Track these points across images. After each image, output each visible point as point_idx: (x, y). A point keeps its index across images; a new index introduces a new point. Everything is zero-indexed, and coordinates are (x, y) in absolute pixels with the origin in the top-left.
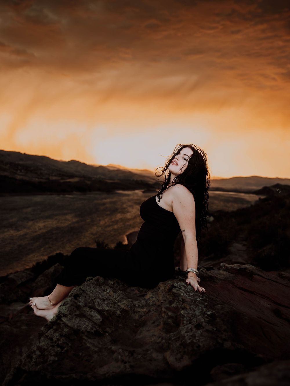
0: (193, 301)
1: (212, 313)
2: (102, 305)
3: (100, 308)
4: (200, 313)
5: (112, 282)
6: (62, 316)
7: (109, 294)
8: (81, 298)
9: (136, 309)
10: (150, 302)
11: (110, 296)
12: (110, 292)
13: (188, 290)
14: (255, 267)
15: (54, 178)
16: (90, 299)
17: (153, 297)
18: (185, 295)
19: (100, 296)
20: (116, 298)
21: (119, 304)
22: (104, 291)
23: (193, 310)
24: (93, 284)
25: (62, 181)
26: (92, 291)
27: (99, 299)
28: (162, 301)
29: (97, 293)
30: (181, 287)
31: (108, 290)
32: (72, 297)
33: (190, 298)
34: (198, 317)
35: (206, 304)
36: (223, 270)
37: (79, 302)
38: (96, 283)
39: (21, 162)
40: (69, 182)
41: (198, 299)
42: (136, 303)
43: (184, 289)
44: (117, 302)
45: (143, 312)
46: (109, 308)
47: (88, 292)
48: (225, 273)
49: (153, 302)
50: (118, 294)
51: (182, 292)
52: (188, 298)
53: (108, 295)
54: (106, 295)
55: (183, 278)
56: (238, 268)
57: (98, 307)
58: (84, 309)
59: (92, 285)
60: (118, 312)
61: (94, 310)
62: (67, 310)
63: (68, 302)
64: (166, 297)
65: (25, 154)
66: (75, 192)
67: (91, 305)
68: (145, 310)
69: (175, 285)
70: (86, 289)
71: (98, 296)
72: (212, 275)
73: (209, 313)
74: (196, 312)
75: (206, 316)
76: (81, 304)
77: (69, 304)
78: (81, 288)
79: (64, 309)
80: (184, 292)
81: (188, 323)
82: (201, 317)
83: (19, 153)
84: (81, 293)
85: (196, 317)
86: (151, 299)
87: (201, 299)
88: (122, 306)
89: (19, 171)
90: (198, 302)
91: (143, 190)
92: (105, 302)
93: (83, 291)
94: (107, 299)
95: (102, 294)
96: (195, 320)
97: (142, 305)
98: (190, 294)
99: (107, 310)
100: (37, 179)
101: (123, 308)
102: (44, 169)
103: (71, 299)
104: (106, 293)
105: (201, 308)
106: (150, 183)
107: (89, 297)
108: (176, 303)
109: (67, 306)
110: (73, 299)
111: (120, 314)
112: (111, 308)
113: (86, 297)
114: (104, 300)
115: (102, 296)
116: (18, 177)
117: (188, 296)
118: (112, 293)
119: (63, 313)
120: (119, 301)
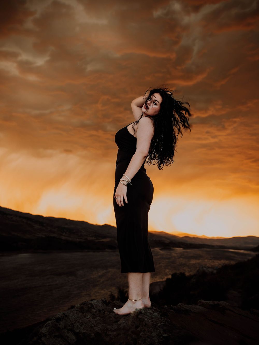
0: (154, 325)
1: (168, 335)
2: (80, 328)
3: (78, 331)
4: (156, 335)
5: (95, 310)
6: (43, 336)
7: (89, 319)
8: (62, 322)
9: (108, 332)
10: (120, 326)
11: (89, 321)
12: (89, 318)
13: (153, 316)
14: (228, 304)
15: (91, 238)
16: (71, 323)
17: (124, 323)
18: (149, 320)
19: (80, 321)
20: (94, 323)
21: (95, 328)
22: (85, 317)
23: (150, 332)
24: (77, 311)
25: (97, 241)
26: (74, 316)
27: (79, 323)
28: (130, 326)
29: (78, 319)
30: (148, 313)
31: (88, 316)
32: (54, 320)
33: (152, 322)
34: (153, 338)
35: (166, 328)
36: (199, 305)
37: (60, 325)
38: (80, 310)
39: (66, 226)
40: (103, 242)
41: (159, 324)
42: (109, 327)
43: (149, 315)
44: (94, 326)
45: (113, 335)
46: (86, 331)
47: (70, 317)
48: (200, 308)
49: (123, 326)
50: (96, 320)
51: (146, 318)
52: (150, 322)
53: (87, 320)
54: (86, 320)
55: (157, 309)
56: (213, 304)
57: (76, 330)
58: (63, 331)
59: (75, 312)
60: (93, 335)
61: (71, 332)
62: (47, 330)
63: (49, 324)
64: (135, 322)
65: (69, 220)
66: (107, 250)
67: (70, 328)
68: (115, 333)
69: (142, 312)
70: (69, 314)
71: (78, 320)
72: (188, 309)
73: (165, 335)
74: (153, 334)
75: (162, 337)
76: (61, 326)
77: (50, 326)
78: (65, 313)
79: (45, 330)
80: (148, 317)
81: (143, 342)
82: (156, 338)
83: (65, 220)
84: (63, 317)
85: (151, 338)
86: (122, 324)
87: (162, 324)
88: (97, 329)
89: (64, 233)
90: (158, 326)
91: (160, 248)
92: (83, 326)
93: (66, 316)
94: (85, 323)
95: (82, 319)
96: (149, 341)
97: (114, 329)
98: (154, 320)
99: (84, 333)
100: (78, 239)
101: (97, 331)
102: (83, 231)
103: (53, 322)
104: (86, 319)
105: (159, 331)
106: (167, 242)
107: (71, 321)
108: (141, 327)
109: (48, 328)
110: (54, 321)
111: (94, 336)
112: (87, 331)
113: (67, 321)
114: (83, 324)
115: (82, 321)
116: (63, 238)
117: (151, 321)
118: (91, 318)
119: (44, 333)
120: (95, 326)
